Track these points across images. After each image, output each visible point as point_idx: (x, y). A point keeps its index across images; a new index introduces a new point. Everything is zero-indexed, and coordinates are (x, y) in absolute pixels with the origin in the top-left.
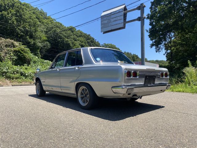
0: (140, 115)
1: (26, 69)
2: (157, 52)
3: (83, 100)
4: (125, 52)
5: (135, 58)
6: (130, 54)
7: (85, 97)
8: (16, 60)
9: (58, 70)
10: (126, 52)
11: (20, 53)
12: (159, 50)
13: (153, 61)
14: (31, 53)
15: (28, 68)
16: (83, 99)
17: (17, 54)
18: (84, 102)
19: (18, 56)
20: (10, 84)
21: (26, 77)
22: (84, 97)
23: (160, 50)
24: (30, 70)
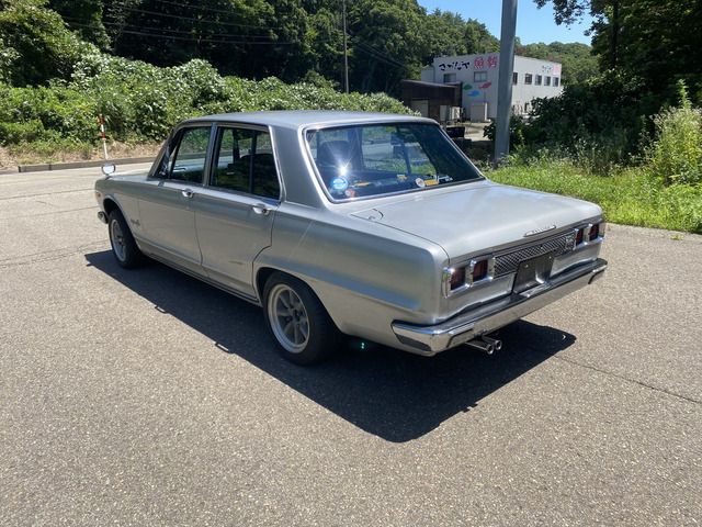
0: (489, 397)
1: (61, 98)
2: (559, 21)
3: (286, 330)
4: (438, 13)
5: (475, 37)
6: (458, 18)
7: (294, 321)
8: (16, 63)
9: (185, 194)
10: (442, 12)
11: (28, 31)
12: (569, 13)
13: (541, 46)
14: (71, 29)
15: (68, 93)
16: (289, 325)
17: (18, 38)
18: (291, 336)
19: (22, 47)
20: (11, 163)
21: (66, 131)
22: (291, 319)
23: (573, 16)
24: (74, 101)
